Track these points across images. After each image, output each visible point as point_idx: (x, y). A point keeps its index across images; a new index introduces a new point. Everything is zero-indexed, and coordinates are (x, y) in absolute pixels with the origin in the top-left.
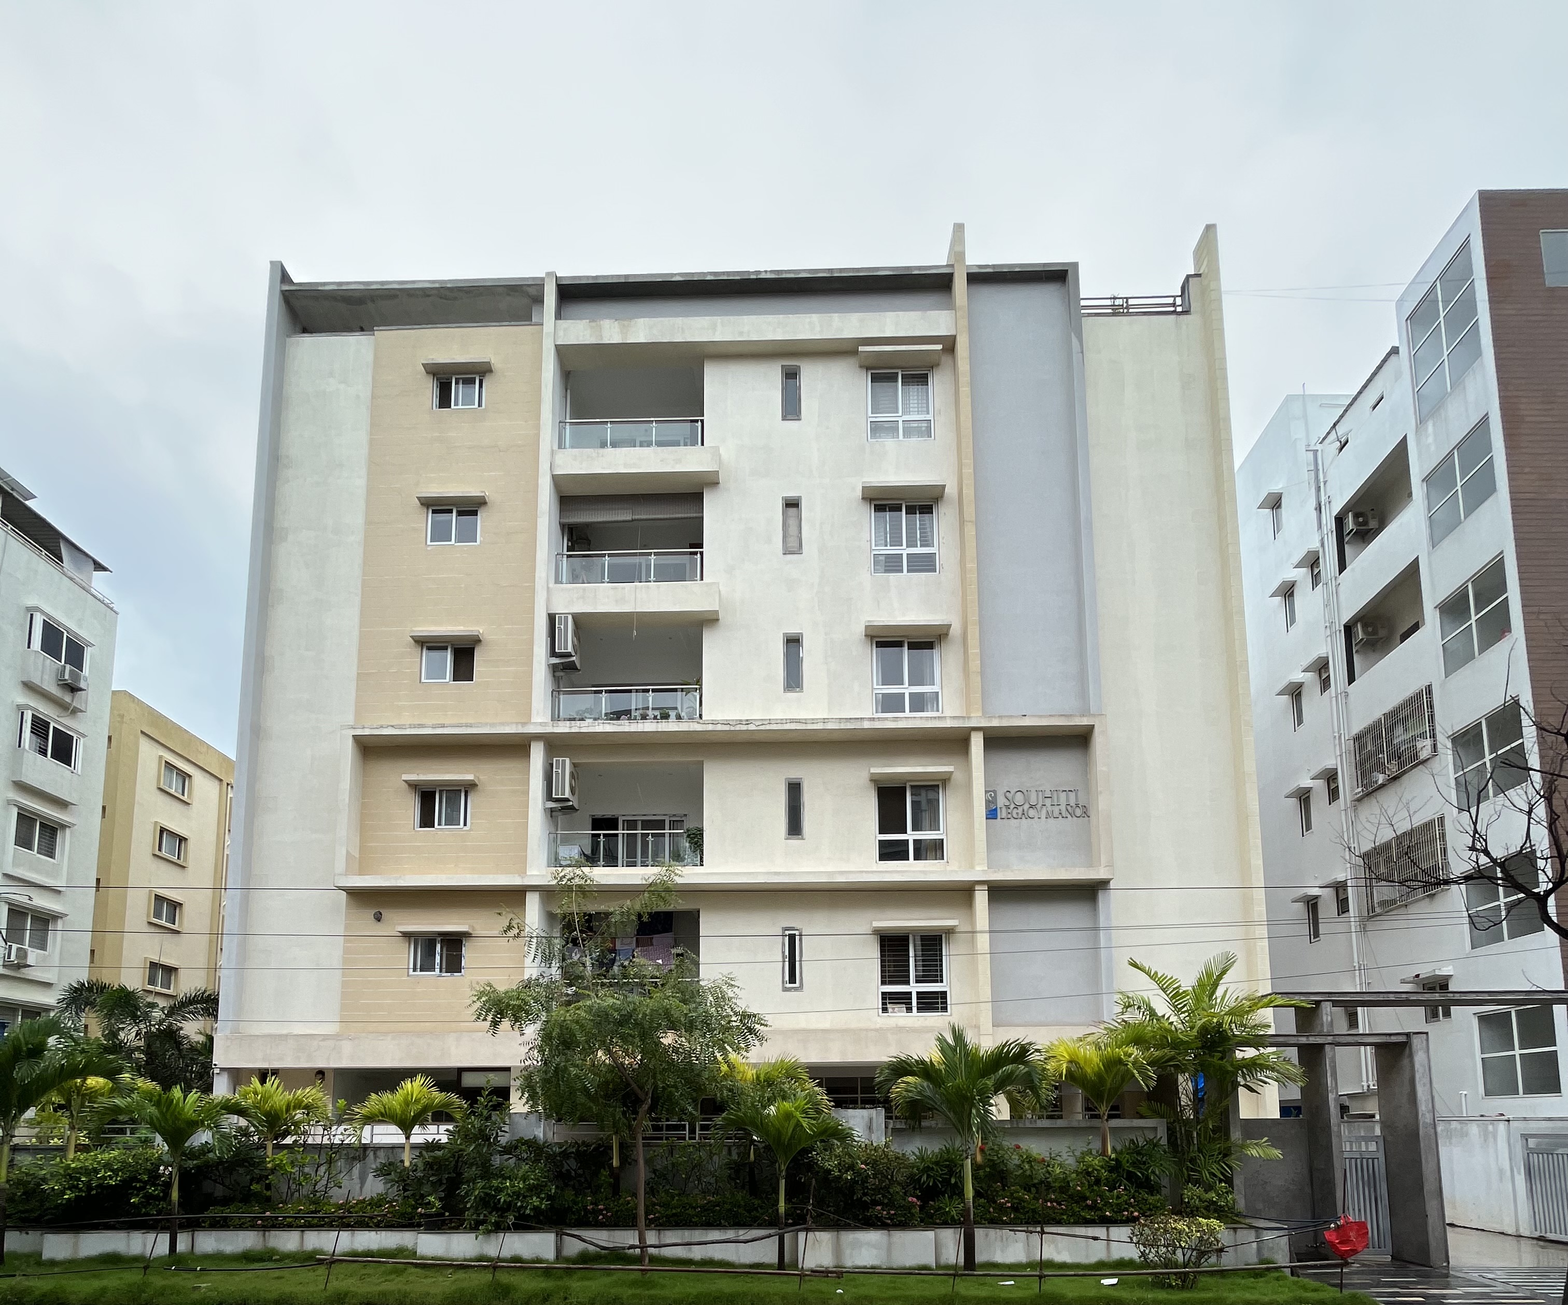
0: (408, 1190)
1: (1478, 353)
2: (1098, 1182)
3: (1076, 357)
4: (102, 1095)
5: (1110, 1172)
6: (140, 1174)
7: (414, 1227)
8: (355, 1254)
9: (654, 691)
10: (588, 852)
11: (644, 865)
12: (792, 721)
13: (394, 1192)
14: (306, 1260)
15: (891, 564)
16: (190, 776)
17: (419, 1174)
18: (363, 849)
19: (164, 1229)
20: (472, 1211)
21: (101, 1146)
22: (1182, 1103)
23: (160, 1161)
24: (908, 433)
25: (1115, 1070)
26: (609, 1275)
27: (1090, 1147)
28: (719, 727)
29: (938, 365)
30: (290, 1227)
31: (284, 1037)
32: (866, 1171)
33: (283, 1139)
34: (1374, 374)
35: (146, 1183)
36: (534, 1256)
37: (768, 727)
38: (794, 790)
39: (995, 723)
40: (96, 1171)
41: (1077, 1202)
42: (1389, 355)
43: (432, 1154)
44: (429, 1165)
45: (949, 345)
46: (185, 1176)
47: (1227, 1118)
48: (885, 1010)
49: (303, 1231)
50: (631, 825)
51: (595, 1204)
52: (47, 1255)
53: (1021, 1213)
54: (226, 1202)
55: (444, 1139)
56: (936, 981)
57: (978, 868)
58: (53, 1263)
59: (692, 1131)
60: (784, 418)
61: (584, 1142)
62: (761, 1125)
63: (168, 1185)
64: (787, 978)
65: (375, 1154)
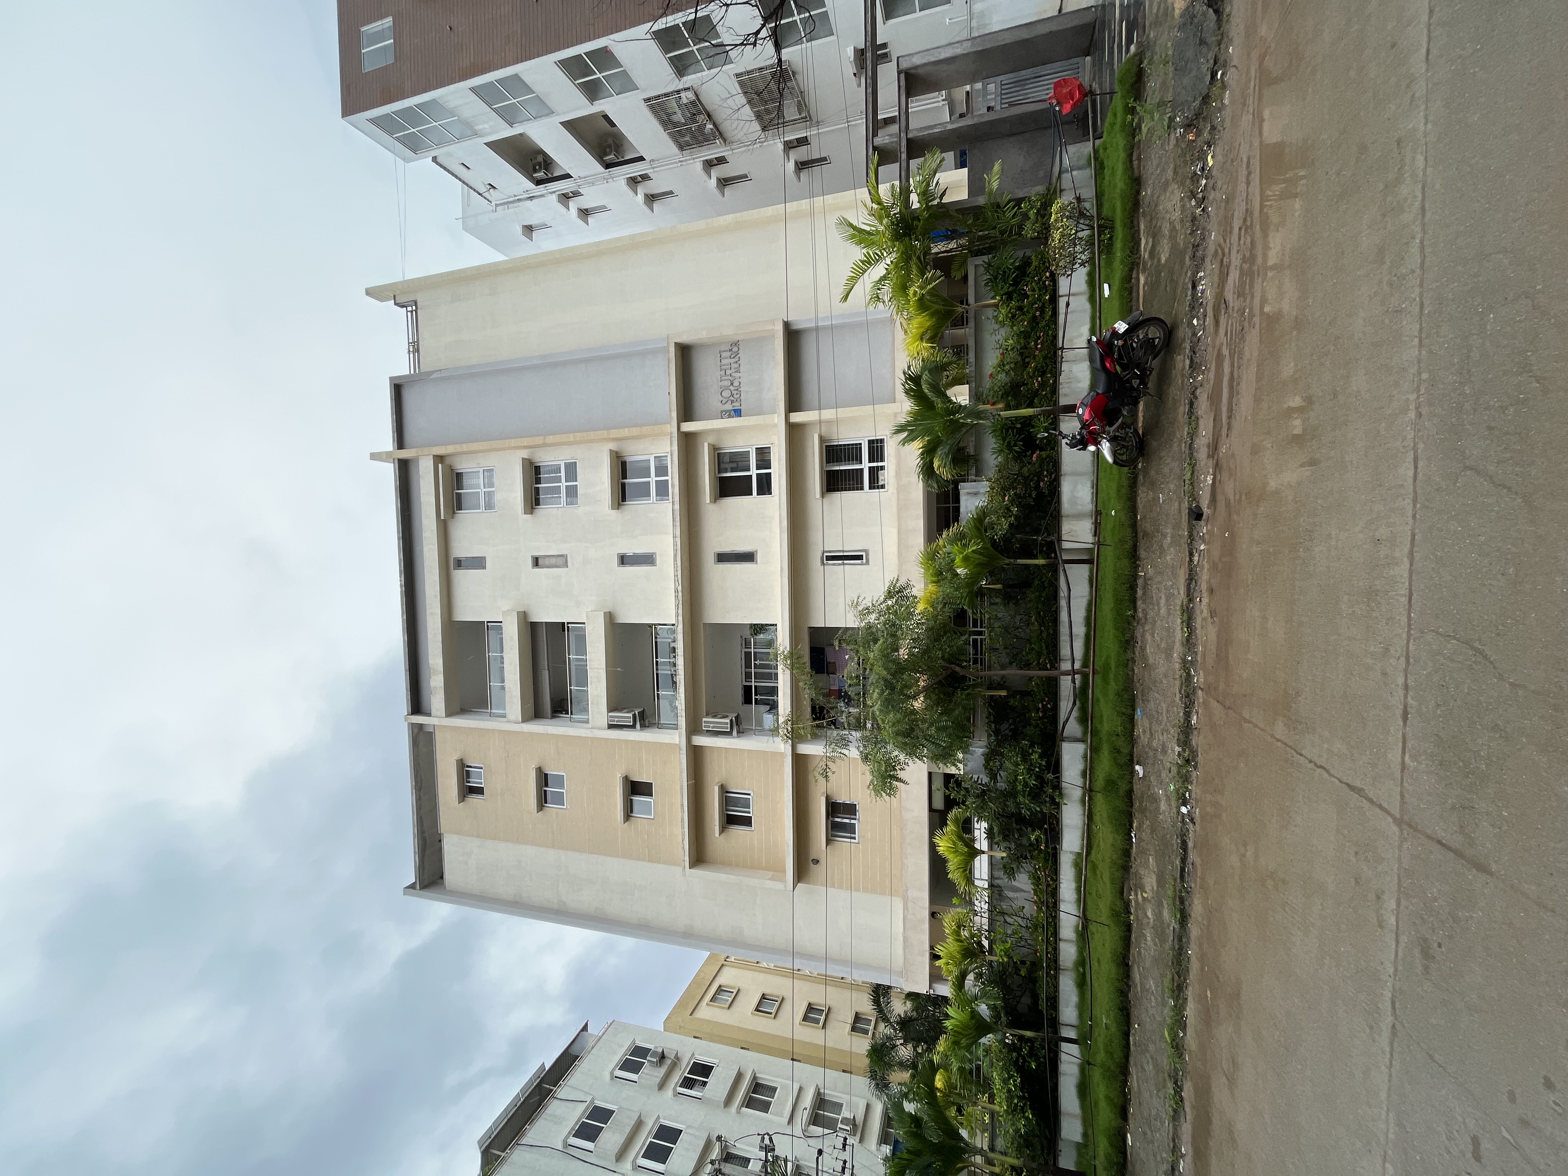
0: (1026, 855)
1: (434, 101)
2: (1020, 308)
3: (444, 374)
4: (950, 1078)
5: (1012, 299)
6: (1012, 1058)
7: (1056, 853)
8: (1079, 900)
9: (657, 658)
10: (768, 707)
11: (776, 667)
12: (675, 560)
13: (1027, 866)
14: (1084, 940)
15: (572, 492)
16: (720, 986)
17: (1013, 846)
18: (767, 869)
19: (1057, 1046)
20: (1043, 807)
21: (990, 1084)
22: (955, 246)
23: (1002, 1041)
24: (491, 485)
25: (928, 303)
26: (1098, 701)
27: (991, 317)
28: (680, 611)
29: (451, 466)
30: (1056, 949)
31: (906, 939)
32: (1010, 496)
33: (984, 947)
34: (449, 171)
35: (1019, 1055)
36: (1081, 760)
37: (680, 576)
38: (722, 558)
39: (674, 414)
40: (1009, 1091)
41: (1038, 324)
42: (437, 163)
43: (996, 834)
44: (1006, 838)
45: (439, 459)
46: (1012, 1025)
47: (967, 209)
48: (883, 487)
49: (1060, 940)
50: (748, 676)
51: (1038, 710)
52: (1078, 1138)
53: (1047, 369)
54: (1035, 997)
55: (984, 825)
56: (861, 448)
57: (776, 421)
58: (1085, 1135)
59: (980, 633)
60: (484, 568)
61: (987, 718)
62: (973, 579)
63: (1021, 1038)
64: (859, 562)
65: (996, 879)
